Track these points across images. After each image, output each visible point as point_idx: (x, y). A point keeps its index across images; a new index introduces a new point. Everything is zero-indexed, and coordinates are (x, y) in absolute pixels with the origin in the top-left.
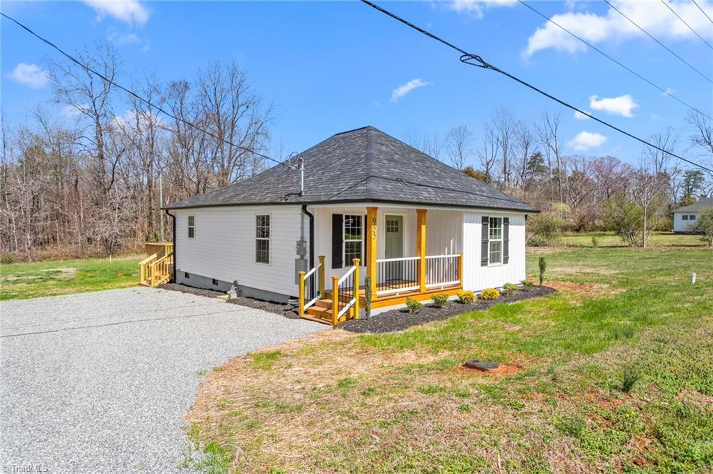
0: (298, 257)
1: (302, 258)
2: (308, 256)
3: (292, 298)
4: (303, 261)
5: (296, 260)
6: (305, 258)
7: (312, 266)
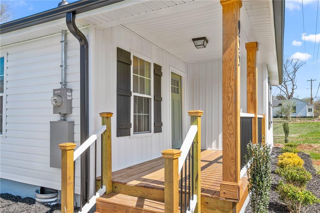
0: (56, 118)
1: (65, 120)
2: (76, 116)
3: (43, 191)
4: (65, 124)
5: (51, 123)
6: (70, 118)
7: (85, 135)
